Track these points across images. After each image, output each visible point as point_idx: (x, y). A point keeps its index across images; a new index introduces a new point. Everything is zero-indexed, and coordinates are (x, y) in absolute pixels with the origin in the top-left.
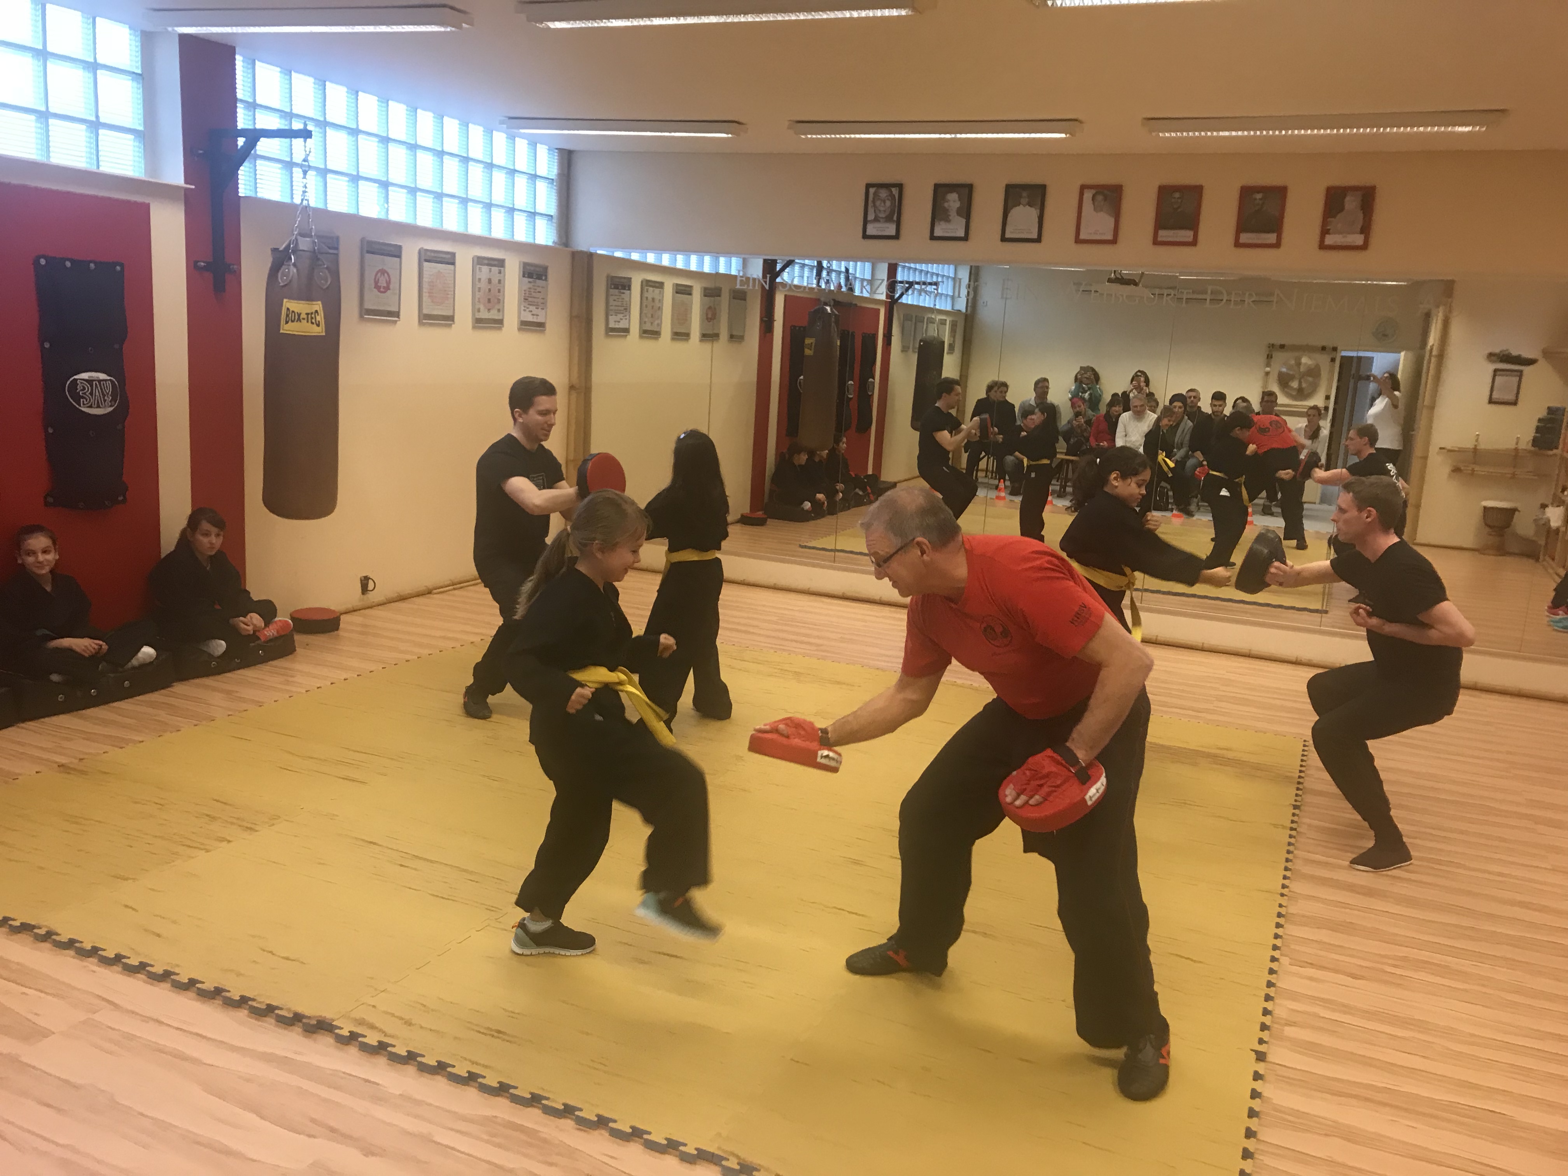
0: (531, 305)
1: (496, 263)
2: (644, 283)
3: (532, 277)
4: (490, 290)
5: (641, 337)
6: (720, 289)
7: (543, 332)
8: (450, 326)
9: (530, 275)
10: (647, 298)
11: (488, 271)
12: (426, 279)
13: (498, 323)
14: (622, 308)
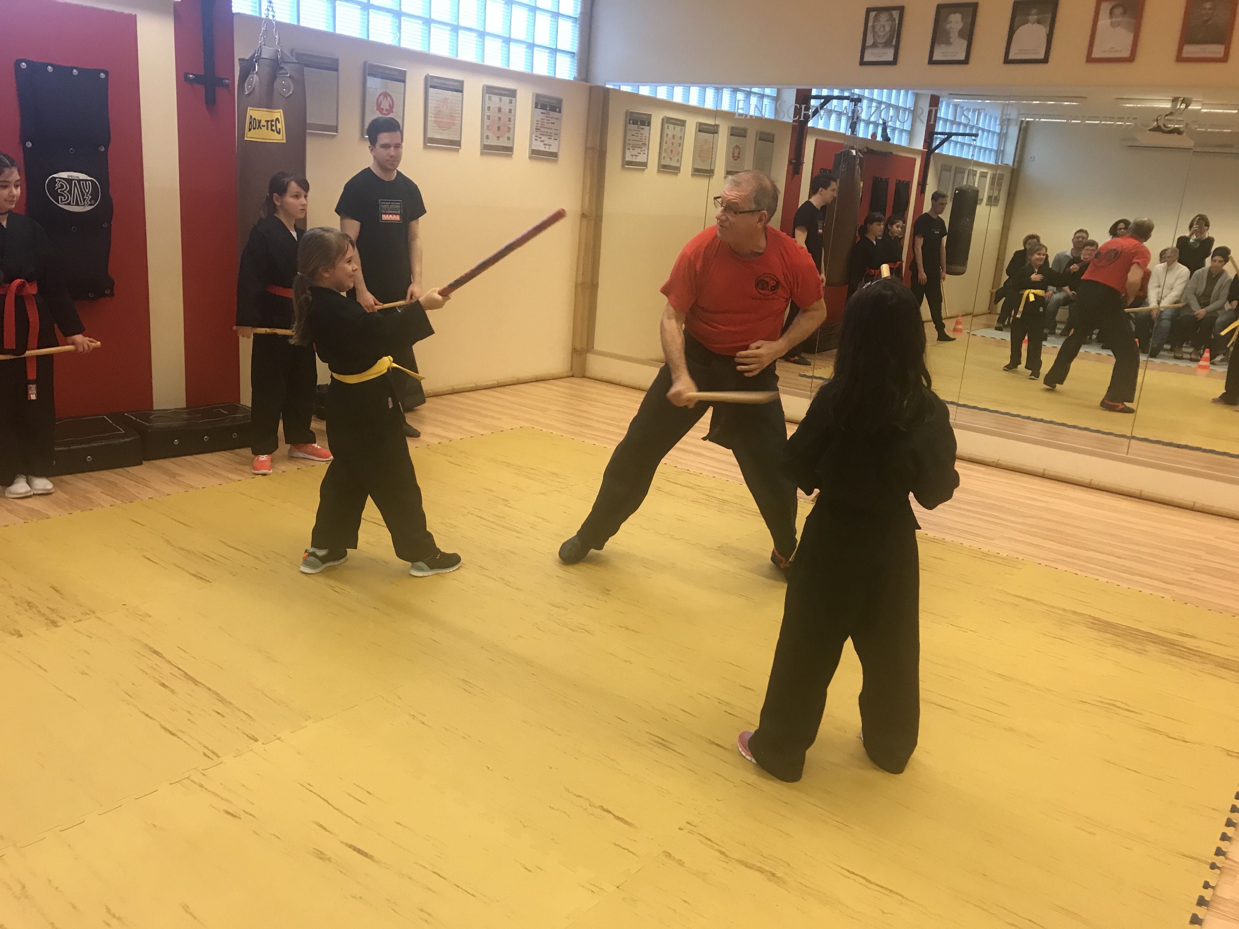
0: (543, 135)
1: (507, 93)
2: (665, 121)
3: (546, 109)
4: (500, 118)
5: (659, 171)
6: (745, 130)
7: (556, 161)
8: (457, 150)
9: (543, 107)
10: (667, 134)
11: (498, 99)
12: (431, 105)
13: (508, 150)
14: (641, 143)
